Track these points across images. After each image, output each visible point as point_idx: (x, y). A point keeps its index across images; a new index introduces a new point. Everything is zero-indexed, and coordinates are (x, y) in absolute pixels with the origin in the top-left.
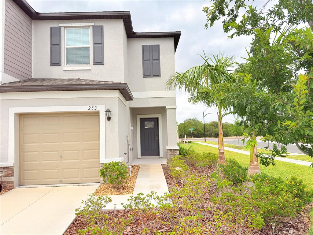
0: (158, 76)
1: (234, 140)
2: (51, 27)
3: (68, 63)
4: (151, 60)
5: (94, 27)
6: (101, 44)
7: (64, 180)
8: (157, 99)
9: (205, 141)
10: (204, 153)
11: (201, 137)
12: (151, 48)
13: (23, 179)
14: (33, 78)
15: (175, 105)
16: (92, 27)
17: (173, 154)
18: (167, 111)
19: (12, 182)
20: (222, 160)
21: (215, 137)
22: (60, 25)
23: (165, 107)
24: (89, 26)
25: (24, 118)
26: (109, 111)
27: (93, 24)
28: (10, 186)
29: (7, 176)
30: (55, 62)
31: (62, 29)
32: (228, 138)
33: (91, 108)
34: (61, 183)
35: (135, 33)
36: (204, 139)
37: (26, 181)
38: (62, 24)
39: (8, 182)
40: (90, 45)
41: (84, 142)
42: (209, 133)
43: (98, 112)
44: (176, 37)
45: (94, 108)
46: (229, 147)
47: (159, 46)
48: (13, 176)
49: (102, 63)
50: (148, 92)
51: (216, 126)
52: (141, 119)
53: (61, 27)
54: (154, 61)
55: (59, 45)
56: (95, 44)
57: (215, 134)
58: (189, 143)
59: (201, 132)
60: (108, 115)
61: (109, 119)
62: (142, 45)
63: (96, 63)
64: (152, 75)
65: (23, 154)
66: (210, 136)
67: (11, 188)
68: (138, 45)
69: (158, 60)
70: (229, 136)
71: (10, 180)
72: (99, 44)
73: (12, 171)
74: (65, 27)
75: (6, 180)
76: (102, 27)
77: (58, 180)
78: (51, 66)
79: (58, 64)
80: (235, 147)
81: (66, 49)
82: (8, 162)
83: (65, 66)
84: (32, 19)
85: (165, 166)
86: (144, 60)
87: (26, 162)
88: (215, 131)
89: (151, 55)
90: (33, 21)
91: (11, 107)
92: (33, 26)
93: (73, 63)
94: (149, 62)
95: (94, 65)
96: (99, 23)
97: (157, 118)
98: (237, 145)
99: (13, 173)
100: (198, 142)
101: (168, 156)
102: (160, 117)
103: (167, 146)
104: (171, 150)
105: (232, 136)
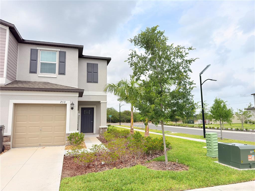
0: (97, 82)
1: (139, 124)
2: (31, 49)
3: (41, 72)
4: (92, 72)
5: (60, 52)
6: (64, 62)
7: (42, 144)
8: (95, 96)
9: (120, 125)
10: (122, 130)
11: (116, 122)
12: (93, 65)
13: (15, 144)
14: (17, 80)
15: (106, 101)
16: (59, 52)
17: (104, 130)
18: (101, 104)
19: (9, 145)
20: (132, 132)
21: (127, 122)
22: (37, 48)
23: (100, 102)
24: (57, 51)
25: (17, 106)
26: (73, 104)
27: (59, 50)
28: (8, 148)
29: (6, 142)
30: (33, 71)
31: (39, 51)
32: (136, 123)
33: (62, 102)
34: (40, 145)
35: (83, 56)
36: (119, 124)
37: (16, 145)
38: (38, 48)
39: (7, 145)
40: (57, 62)
41: (55, 122)
42: (123, 119)
43: (66, 105)
44: (108, 60)
45: (64, 102)
46: (136, 129)
47: (98, 64)
48: (10, 141)
49: (64, 74)
50: (89, 92)
51: (128, 114)
52: (82, 108)
53: (38, 49)
54: (94, 73)
55: (36, 60)
56: (60, 62)
57: (127, 120)
58: (109, 126)
59: (116, 118)
60: (72, 107)
61: (72, 108)
62: (87, 63)
63: (60, 74)
64: (93, 82)
65: (16, 128)
66: (123, 122)
67: (8, 149)
68: (85, 63)
69: (97, 73)
70: (137, 122)
71: (8, 144)
72: (62, 62)
73: (10, 138)
74: (40, 50)
75: (6, 144)
76: (65, 52)
77: (38, 144)
78: (30, 73)
79: (35, 72)
80: (140, 129)
81: (40, 63)
82: (7, 133)
83: (39, 74)
84: (18, 42)
85: (99, 138)
86: (88, 72)
87: (17, 133)
88: (127, 118)
89: (93, 69)
90: (19, 43)
91: (11, 99)
92: (18, 47)
93: (44, 72)
94: (91, 73)
95: (59, 74)
96: (63, 50)
97: (93, 108)
98: (141, 128)
99: (10, 140)
100: (115, 125)
101: (101, 132)
102: (95, 107)
103: (100, 126)
104: (102, 128)
105: (138, 122)
